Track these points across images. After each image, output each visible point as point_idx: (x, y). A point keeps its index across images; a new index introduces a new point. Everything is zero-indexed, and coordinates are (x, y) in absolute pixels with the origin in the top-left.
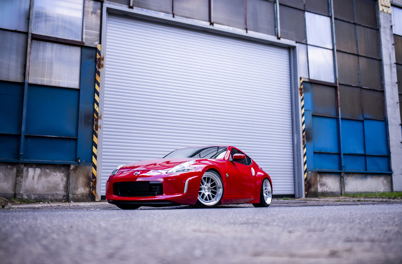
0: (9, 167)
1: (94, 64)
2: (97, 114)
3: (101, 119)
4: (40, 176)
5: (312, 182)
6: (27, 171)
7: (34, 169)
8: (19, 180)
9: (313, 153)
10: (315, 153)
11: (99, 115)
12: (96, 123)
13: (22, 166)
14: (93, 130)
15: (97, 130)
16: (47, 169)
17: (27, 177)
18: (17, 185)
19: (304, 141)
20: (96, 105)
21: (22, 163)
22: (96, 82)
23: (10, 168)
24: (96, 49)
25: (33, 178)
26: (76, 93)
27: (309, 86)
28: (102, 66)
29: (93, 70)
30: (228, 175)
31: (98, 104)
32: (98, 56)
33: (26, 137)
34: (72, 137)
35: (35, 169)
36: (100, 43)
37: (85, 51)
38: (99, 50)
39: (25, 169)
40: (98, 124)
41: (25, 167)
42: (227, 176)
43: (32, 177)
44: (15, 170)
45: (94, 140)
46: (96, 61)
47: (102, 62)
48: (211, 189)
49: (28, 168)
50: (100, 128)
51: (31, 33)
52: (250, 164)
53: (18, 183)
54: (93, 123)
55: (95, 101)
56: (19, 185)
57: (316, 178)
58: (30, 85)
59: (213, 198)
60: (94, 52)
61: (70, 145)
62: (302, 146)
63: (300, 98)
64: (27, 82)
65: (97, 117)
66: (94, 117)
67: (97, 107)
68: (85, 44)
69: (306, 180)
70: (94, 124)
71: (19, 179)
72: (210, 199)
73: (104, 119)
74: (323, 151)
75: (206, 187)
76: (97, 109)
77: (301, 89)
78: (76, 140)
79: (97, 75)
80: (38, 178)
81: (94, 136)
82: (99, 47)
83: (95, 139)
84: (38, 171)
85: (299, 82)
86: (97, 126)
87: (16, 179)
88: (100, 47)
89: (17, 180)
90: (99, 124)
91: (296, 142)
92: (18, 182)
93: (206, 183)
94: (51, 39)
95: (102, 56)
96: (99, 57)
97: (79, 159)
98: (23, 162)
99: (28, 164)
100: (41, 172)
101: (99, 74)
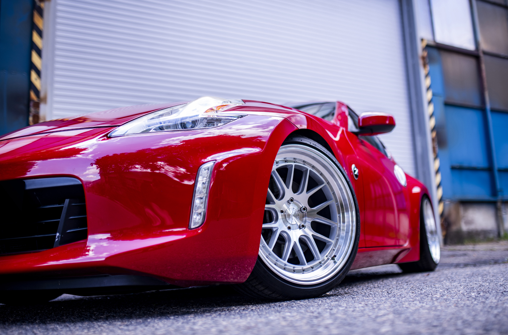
2: (37, 93)
3: (46, 103)
5: (453, 218)
9: (449, 170)
10: (453, 168)
11: (42, 95)
12: (35, 110)
19: (434, 149)
20: (34, 75)
22: (34, 27)
27: (435, 53)
31: (38, 73)
40: (38, 111)
48: (309, 214)
54: (29, 111)
55: (32, 67)
57: (458, 213)
59: (321, 252)
62: (431, 156)
63: (423, 72)
65: (36, 99)
66: (29, 99)
67: (36, 79)
69: (442, 215)
70: (31, 114)
72: (310, 257)
75: (292, 209)
76: (37, 83)
77: (423, 58)
79: (36, 15)
85: (420, 46)
90: (41, 114)
91: (419, 150)
93: (289, 193)
101: (41, 12)
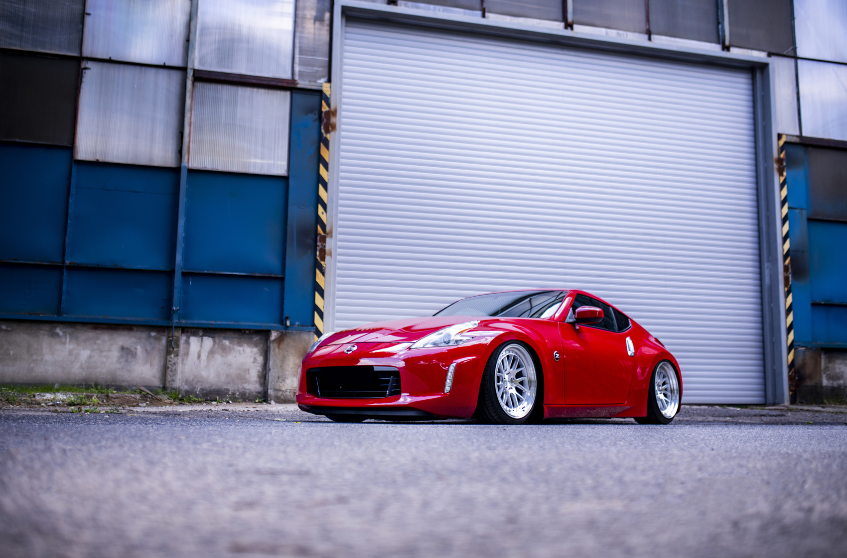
0: (153, 334)
1: (317, 123)
2: (324, 227)
3: (332, 237)
4: (212, 352)
5: (809, 369)
6: (187, 343)
7: (200, 338)
8: (171, 360)
9: (809, 306)
10: (814, 305)
11: (328, 229)
12: (322, 245)
13: (177, 334)
14: (316, 259)
15: (323, 259)
16: (225, 338)
17: (187, 354)
18: (169, 371)
19: (786, 279)
20: (320, 209)
21: (176, 327)
22: (321, 160)
23: (155, 338)
24: (320, 92)
25: (199, 356)
26: (281, 185)
27: (799, 152)
28: (334, 127)
29: (315, 136)
30: (558, 355)
31: (325, 207)
32: (325, 108)
33: (184, 274)
34: (273, 275)
35: (202, 339)
36: (329, 81)
37: (298, 97)
38: (326, 96)
39: (183, 338)
40: (325, 246)
41: (183, 335)
42: (556, 356)
43: (196, 356)
44: (164, 341)
45: (318, 280)
46: (320, 119)
47: (333, 120)
49: (188, 337)
50: (330, 255)
51: (191, 69)
52: (625, 330)
53: (170, 366)
54: (316, 246)
55: (319, 201)
56: (171, 371)
57: (817, 363)
58: (191, 171)
59: (519, 403)
60: (315, 99)
61: (269, 291)
62: (782, 289)
63: (777, 180)
64: (185, 167)
65: (323, 234)
66: (316, 233)
67: (323, 213)
68: (297, 83)
69: (791, 366)
70: (318, 248)
71: (171, 358)
73: (340, 237)
74: (836, 301)
76: (324, 217)
77: (780, 161)
78: (282, 279)
79: (322, 147)
80: (208, 357)
81: (318, 271)
82: (326, 88)
83: (320, 279)
84: (208, 342)
85: (775, 145)
86: (323, 252)
87: (166, 359)
88: (329, 89)
89: (168, 362)
90: (327, 248)
91: (767, 280)
92: (170, 364)
94: (231, 79)
95: (333, 108)
96: (327, 109)
97: (287, 318)
98: (179, 325)
99: (189, 330)
100: (214, 345)
101: (327, 145)
